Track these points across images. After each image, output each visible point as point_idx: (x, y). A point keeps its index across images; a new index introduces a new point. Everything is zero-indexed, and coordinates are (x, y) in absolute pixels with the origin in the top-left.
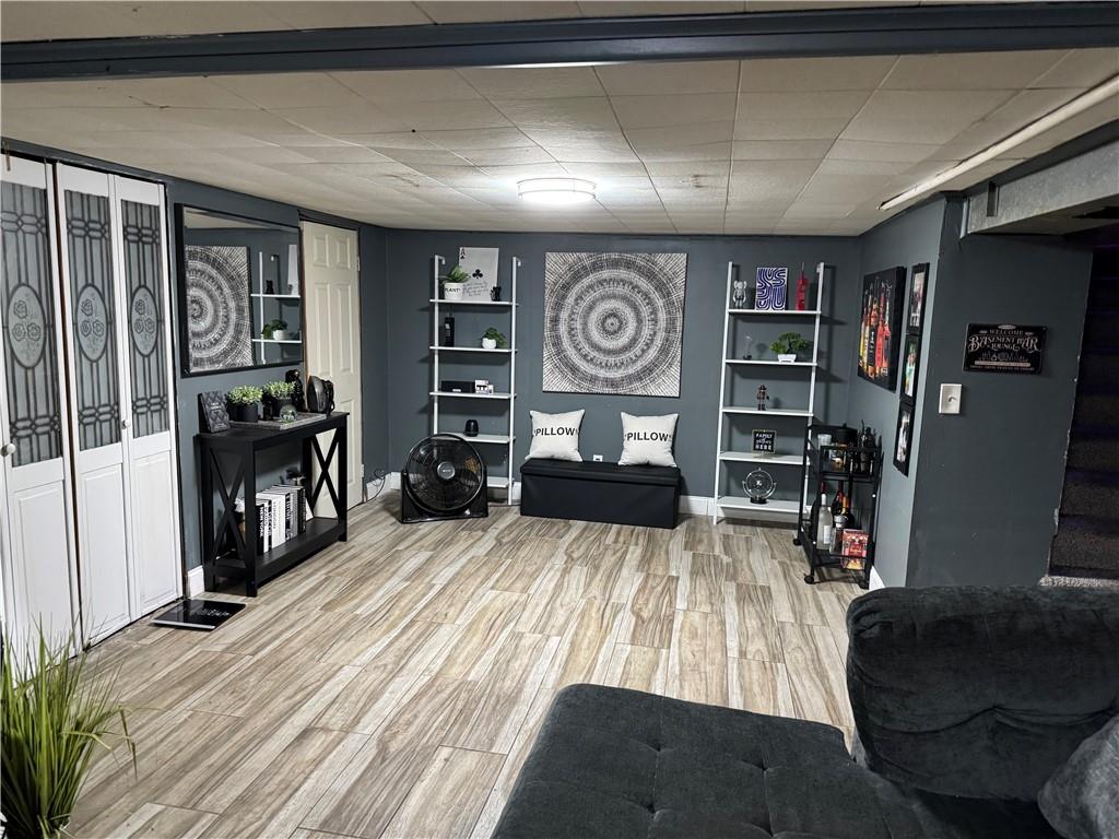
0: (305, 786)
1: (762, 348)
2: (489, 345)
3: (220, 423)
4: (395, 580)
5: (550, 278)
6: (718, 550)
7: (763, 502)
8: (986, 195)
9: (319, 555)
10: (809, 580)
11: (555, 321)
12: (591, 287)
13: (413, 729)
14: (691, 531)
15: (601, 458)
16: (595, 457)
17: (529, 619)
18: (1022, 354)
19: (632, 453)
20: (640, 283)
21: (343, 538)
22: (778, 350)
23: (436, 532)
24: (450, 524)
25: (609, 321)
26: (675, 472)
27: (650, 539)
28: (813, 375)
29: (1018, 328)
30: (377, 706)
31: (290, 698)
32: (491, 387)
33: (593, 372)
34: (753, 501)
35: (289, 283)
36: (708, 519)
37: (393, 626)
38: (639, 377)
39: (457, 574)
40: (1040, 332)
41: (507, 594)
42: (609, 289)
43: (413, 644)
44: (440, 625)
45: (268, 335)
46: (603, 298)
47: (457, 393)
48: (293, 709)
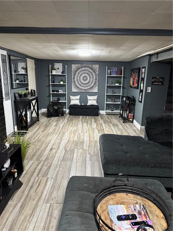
0: (56, 156)
1: (112, 83)
2: (62, 83)
3: (18, 99)
4: (52, 127)
5: (73, 69)
6: (107, 119)
7: (113, 111)
8: (156, 55)
9: (35, 124)
10: (123, 122)
11: (74, 78)
12: (81, 71)
13: (69, 147)
14: (101, 116)
15: (83, 104)
16: (82, 104)
17: (80, 131)
18: (160, 82)
19: (90, 103)
20: (90, 71)
21: (38, 121)
22: (116, 83)
23: (55, 119)
24: (57, 118)
25: (84, 78)
26: (97, 106)
27: (95, 118)
28: (122, 87)
29: (160, 78)
30: (61, 145)
31: (45, 145)
32: (62, 91)
33: (82, 88)
34: (111, 111)
35: (19, 71)
36: (103, 115)
37: (56, 134)
38: (90, 89)
39: (63, 125)
40: (163, 78)
41: (74, 128)
42: (84, 72)
43: (62, 136)
44: (65, 133)
45: (15, 81)
46: (83, 73)
47: (55, 92)
48: (47, 146)
